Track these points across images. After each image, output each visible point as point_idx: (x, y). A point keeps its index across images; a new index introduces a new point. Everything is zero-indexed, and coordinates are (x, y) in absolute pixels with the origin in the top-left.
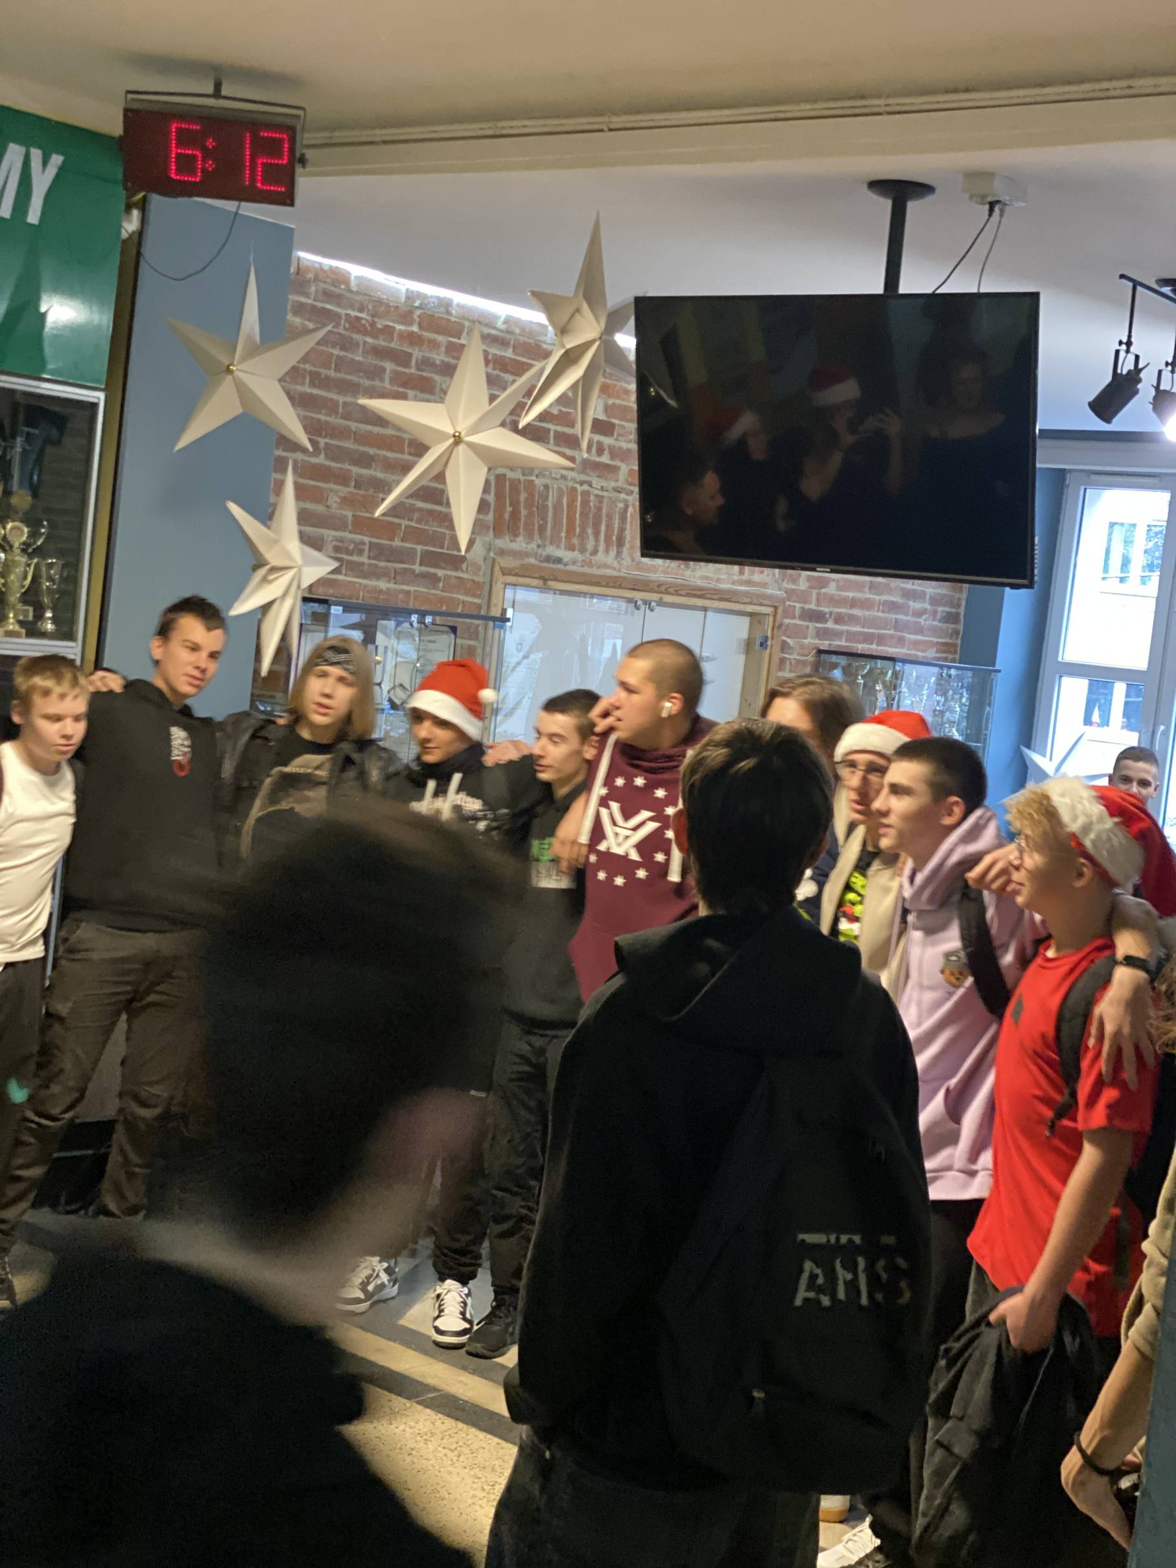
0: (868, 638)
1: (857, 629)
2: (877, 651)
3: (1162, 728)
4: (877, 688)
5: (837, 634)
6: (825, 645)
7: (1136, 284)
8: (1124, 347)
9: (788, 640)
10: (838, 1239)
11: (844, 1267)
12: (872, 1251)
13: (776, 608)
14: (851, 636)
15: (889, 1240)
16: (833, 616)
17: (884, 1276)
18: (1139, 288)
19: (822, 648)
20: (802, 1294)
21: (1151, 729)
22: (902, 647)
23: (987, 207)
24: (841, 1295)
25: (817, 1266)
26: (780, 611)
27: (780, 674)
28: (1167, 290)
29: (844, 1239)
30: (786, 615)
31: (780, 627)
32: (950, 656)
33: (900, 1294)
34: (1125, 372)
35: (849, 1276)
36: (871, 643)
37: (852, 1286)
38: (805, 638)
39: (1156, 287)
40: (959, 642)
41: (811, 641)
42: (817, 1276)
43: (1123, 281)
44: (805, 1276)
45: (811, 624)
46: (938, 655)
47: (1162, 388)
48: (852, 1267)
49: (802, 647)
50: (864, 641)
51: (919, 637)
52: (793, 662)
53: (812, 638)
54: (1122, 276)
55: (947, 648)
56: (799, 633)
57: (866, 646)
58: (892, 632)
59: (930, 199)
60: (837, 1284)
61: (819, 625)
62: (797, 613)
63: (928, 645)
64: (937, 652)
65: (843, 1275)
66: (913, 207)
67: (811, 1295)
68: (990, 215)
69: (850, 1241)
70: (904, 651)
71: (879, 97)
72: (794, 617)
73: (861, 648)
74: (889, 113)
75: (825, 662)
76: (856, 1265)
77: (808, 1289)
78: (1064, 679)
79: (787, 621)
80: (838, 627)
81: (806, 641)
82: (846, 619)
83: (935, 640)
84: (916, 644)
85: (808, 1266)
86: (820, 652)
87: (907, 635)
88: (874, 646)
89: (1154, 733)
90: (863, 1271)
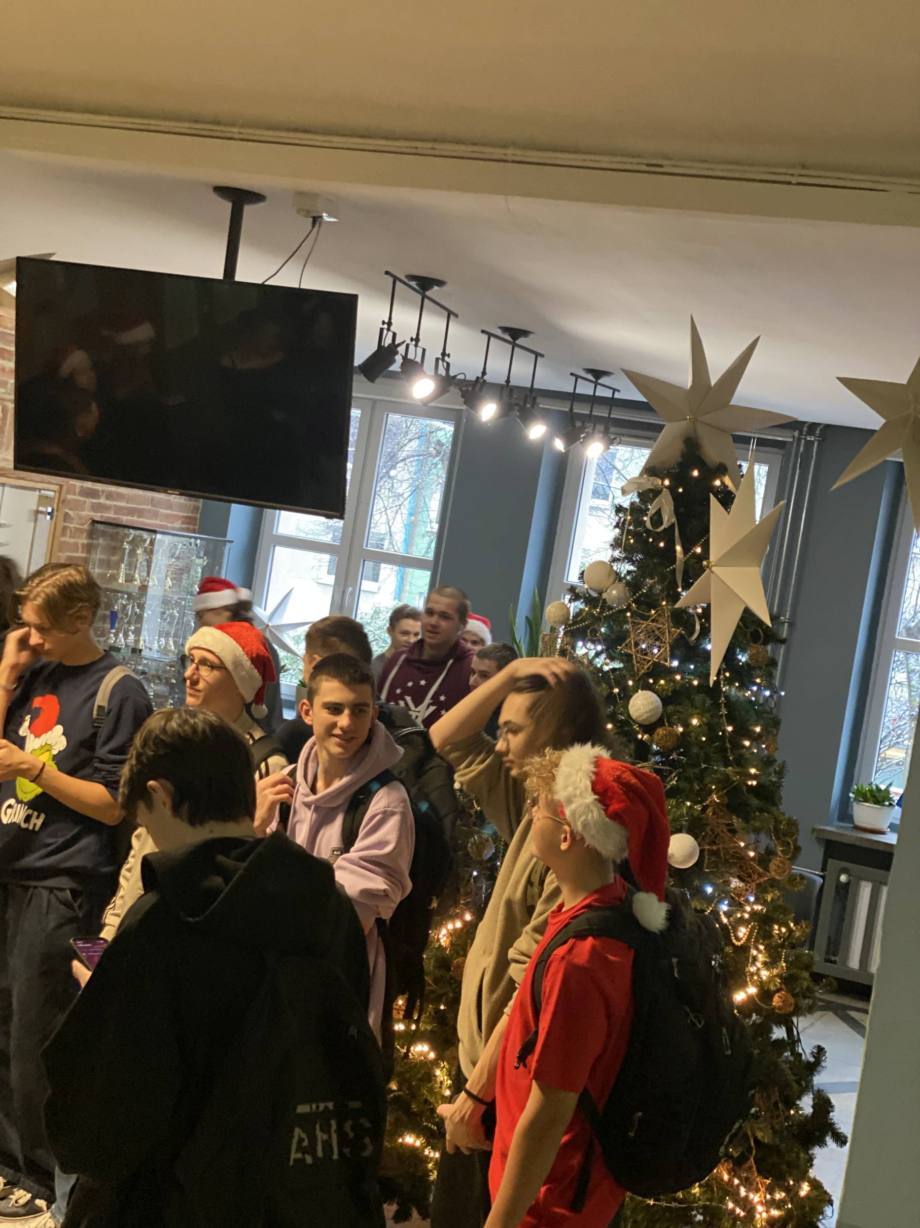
0: (131, 512)
1: (123, 504)
2: (137, 521)
3: (350, 589)
4: (138, 552)
5: (106, 508)
6: (97, 516)
7: (395, 279)
8: (386, 326)
9: (71, 513)
10: (318, 1107)
11: (322, 1130)
12: (341, 1114)
13: (61, 486)
14: (118, 510)
15: (355, 1105)
16: (105, 494)
17: (351, 1135)
18: (398, 283)
19: (96, 519)
20: (294, 1155)
21: (342, 590)
22: (156, 520)
23: (311, 220)
24: (320, 1154)
25: (304, 1131)
26: (64, 488)
27: (63, 539)
28: (413, 284)
29: (322, 1106)
30: (68, 492)
31: (64, 501)
32: (191, 527)
33: (364, 1147)
34: (386, 345)
35: (325, 1137)
36: (133, 516)
37: (327, 1145)
38: (83, 510)
39: (406, 280)
40: (198, 516)
41: (88, 513)
42: (303, 1140)
43: (387, 276)
44: (295, 1140)
45: (87, 500)
46: (183, 526)
47: (409, 357)
48: (326, 1129)
49: (80, 518)
50: (128, 514)
51: (169, 512)
52: (73, 530)
53: (88, 511)
54: (387, 273)
55: (189, 520)
56: (78, 506)
57: (129, 518)
58: (149, 507)
59: (261, 205)
60: (316, 1145)
61: (94, 501)
62: (77, 490)
63: (177, 518)
64: (182, 523)
65: (320, 1136)
66: (248, 210)
67: (299, 1155)
68: (313, 227)
69: (326, 1108)
70: (158, 522)
71: (233, 125)
72: (75, 494)
73: (125, 519)
74: (242, 140)
75: (97, 530)
76: (330, 1126)
77: (297, 1151)
78: (277, 548)
79: (70, 497)
80: (108, 502)
81: (84, 513)
82: (115, 496)
83: (181, 514)
84: (167, 517)
85: (297, 1131)
86: (94, 522)
87: (161, 510)
88: (135, 518)
89: (344, 592)
90: (335, 1131)
